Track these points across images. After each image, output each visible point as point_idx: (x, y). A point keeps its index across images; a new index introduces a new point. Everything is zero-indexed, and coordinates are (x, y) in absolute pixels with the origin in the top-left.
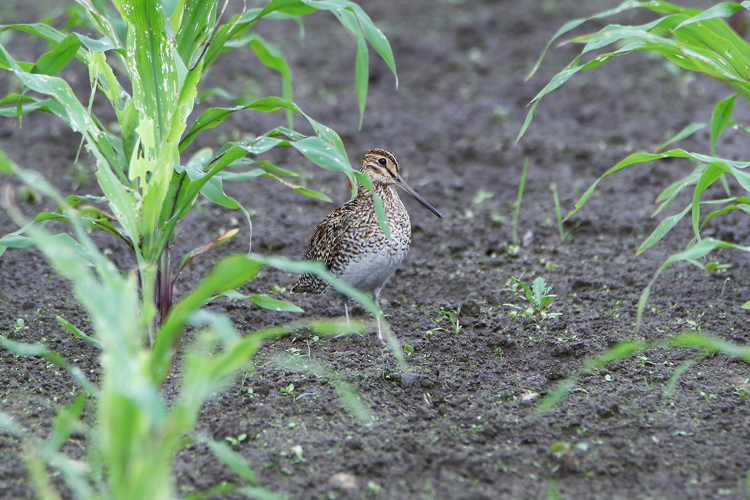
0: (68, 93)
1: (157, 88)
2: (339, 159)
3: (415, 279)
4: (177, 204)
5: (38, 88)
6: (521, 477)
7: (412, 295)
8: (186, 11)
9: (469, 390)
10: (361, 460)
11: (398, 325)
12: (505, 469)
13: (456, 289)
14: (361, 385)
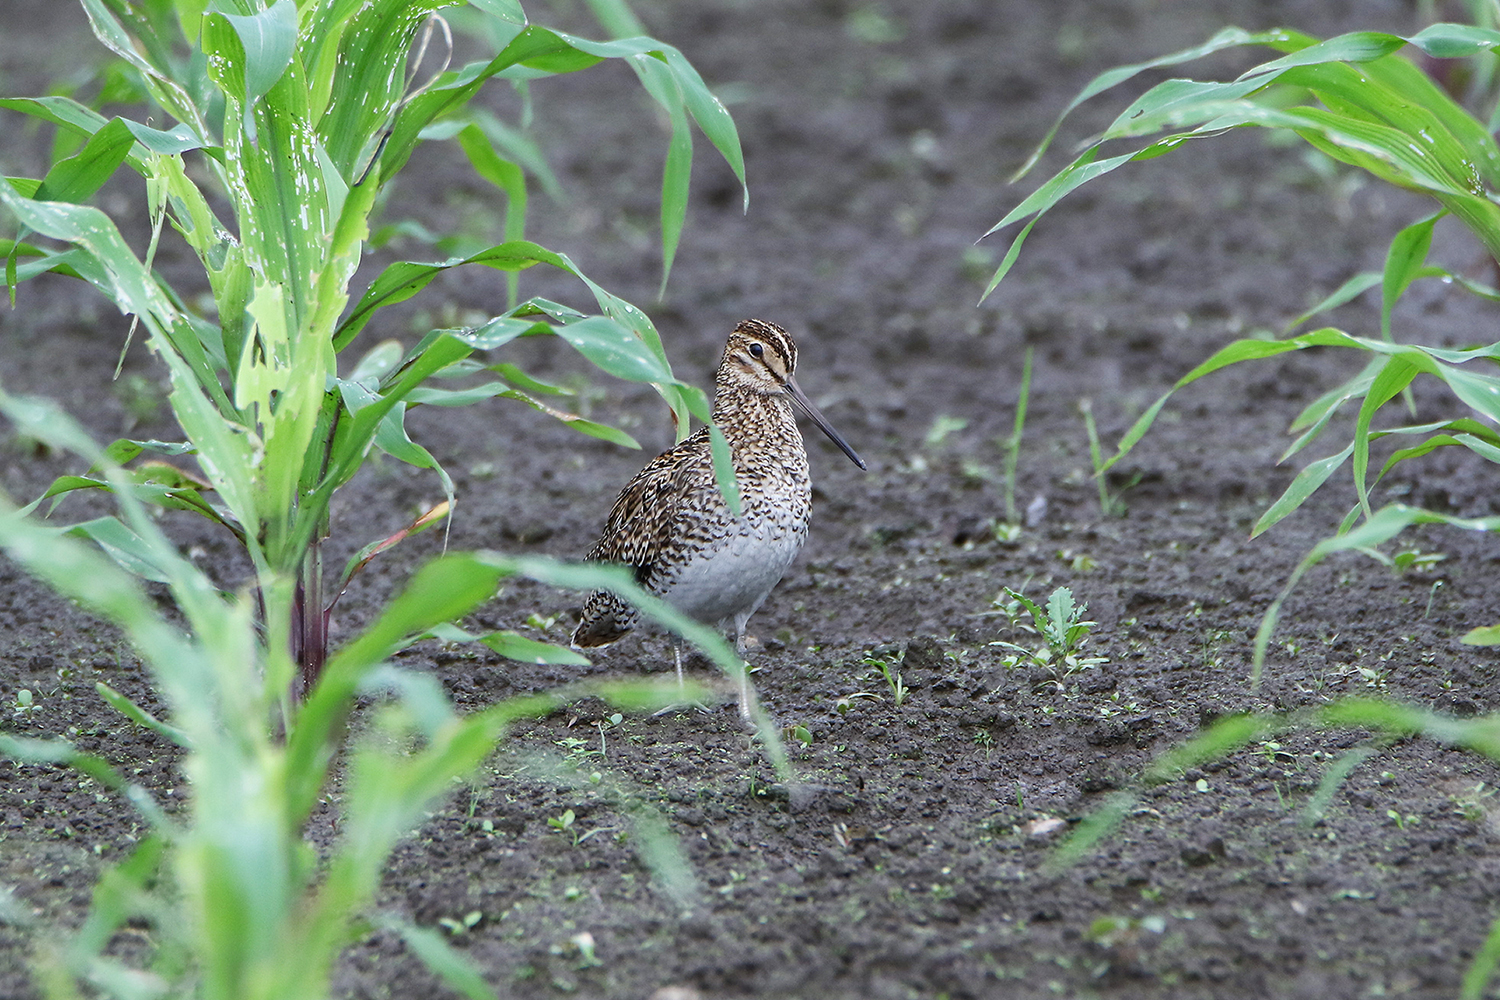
0: (111, 237)
1: (286, 224)
2: (648, 359)
3: (812, 594)
4: (333, 455)
5: (50, 228)
6: (1032, 988)
7: (807, 627)
8: (340, 67)
9: (925, 816)
10: (712, 959)
11: (781, 689)
12: (1000, 972)
13: (894, 614)
14: (709, 811)
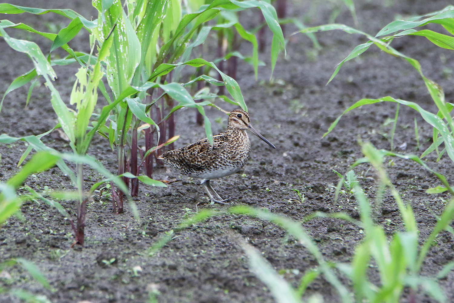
0: (38, 52)
1: (116, 50)
4: (127, 120)
5: (19, 48)
6: (257, 289)
10: (172, 276)
12: (248, 284)
14: (216, 232)
